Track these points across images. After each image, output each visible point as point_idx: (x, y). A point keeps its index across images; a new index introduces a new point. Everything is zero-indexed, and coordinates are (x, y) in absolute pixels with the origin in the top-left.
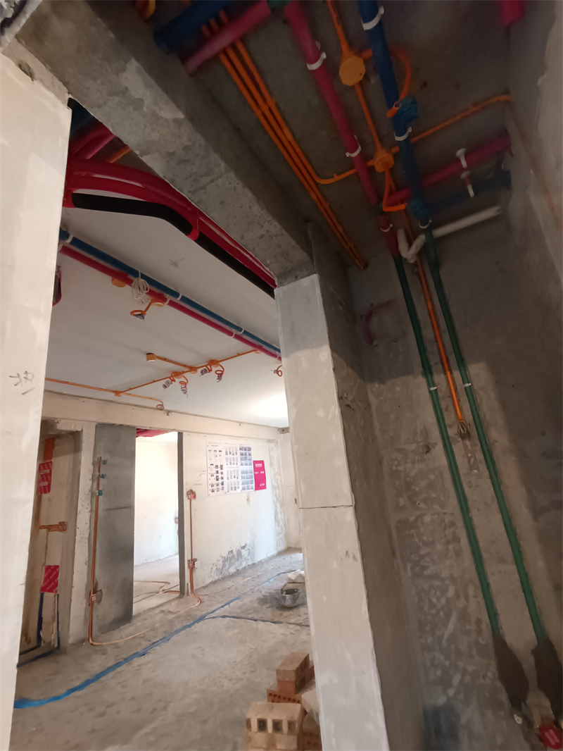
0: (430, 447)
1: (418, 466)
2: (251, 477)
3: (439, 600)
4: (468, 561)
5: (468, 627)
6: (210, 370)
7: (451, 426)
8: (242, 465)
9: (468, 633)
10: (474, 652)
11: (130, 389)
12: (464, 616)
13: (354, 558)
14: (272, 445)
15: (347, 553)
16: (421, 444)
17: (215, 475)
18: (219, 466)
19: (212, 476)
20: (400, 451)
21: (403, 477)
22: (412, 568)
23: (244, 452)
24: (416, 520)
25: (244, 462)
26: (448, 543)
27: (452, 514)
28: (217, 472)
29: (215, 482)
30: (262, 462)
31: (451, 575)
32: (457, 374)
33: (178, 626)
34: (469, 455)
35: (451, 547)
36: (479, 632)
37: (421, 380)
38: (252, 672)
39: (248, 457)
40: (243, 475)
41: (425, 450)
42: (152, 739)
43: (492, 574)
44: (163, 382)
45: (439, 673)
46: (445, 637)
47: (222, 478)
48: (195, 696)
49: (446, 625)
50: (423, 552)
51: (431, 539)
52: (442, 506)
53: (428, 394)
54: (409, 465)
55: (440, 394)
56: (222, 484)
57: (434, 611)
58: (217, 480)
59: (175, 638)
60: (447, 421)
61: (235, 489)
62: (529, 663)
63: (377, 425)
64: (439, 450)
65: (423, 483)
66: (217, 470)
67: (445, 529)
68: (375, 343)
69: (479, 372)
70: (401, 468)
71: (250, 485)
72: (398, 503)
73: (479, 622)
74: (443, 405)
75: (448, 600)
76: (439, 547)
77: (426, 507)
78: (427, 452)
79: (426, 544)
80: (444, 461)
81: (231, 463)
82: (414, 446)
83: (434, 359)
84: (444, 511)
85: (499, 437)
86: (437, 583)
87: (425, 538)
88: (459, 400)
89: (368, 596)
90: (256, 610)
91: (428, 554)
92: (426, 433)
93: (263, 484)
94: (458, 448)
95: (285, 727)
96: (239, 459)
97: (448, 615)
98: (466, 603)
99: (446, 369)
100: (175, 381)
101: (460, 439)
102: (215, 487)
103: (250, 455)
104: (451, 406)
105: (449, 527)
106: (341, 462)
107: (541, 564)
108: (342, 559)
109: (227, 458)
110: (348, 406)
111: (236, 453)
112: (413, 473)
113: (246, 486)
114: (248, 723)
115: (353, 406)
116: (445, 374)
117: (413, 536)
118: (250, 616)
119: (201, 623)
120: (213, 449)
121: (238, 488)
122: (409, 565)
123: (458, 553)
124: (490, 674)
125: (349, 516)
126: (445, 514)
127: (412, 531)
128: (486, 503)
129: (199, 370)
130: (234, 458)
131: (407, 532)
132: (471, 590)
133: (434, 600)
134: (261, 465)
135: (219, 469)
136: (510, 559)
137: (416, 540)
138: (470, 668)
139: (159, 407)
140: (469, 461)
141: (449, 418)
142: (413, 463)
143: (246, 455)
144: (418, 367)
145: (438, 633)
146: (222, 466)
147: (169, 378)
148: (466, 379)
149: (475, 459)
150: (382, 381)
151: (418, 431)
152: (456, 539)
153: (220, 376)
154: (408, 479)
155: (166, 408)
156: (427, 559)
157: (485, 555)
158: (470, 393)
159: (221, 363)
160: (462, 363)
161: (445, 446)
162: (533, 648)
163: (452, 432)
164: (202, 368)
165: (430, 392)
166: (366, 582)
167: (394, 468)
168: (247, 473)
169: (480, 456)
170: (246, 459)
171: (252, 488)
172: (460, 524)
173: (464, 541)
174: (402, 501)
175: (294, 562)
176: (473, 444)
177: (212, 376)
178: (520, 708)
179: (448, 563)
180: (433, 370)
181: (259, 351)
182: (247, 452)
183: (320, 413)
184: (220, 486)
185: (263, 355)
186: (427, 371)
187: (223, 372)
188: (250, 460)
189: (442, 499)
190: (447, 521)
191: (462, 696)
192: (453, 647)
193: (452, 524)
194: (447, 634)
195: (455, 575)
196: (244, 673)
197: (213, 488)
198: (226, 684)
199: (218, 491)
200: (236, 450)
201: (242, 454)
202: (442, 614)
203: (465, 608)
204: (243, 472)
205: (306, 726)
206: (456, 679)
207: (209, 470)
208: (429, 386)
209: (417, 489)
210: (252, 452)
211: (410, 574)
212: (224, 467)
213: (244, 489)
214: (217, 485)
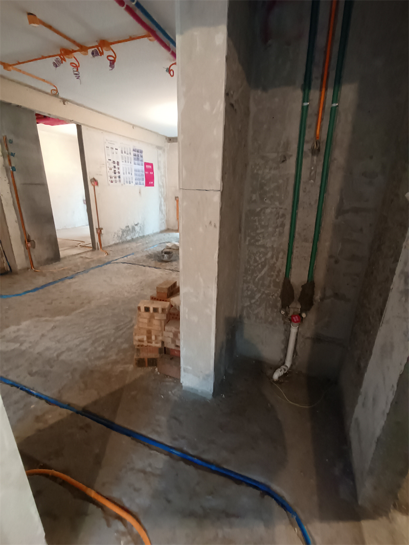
0: (287, 157)
1: (273, 172)
2: (142, 175)
3: (260, 258)
4: (286, 239)
5: (272, 273)
6: (102, 54)
7: (308, 142)
8: (135, 164)
9: (272, 276)
10: (272, 285)
11: (19, 63)
12: (272, 268)
13: (215, 226)
14: (160, 152)
15: (210, 223)
16: (280, 155)
17: (113, 169)
18: (116, 162)
19: (111, 169)
20: (263, 157)
21: (260, 179)
22: (249, 241)
23: (136, 153)
24: (261, 210)
25: (136, 162)
26: (277, 227)
27: (286, 209)
28: (115, 167)
29: (113, 175)
30: (152, 165)
31: (272, 246)
32: (330, 92)
33: (93, 265)
34: (312, 168)
35: (277, 230)
36: (277, 276)
37: (299, 93)
38: (142, 290)
39: (140, 158)
40: (136, 173)
41: (283, 159)
42: (83, 314)
43: (297, 247)
44: (53, 59)
45: (249, 293)
46: (258, 277)
47: (119, 173)
48: (107, 298)
49: (260, 272)
50: (258, 231)
51: (267, 224)
52: (280, 203)
53: (300, 109)
54: (267, 171)
55: (310, 111)
56: (119, 177)
57: (256, 264)
58: (115, 173)
59: (92, 271)
60: (307, 138)
61: (130, 183)
62: (298, 291)
63: (251, 133)
64: (292, 161)
65: (272, 186)
66: (115, 165)
67: (278, 218)
68: (270, 42)
69: (349, 92)
70: (260, 172)
71: (142, 182)
72: (251, 198)
73: (279, 271)
74: (308, 122)
75: (266, 259)
76: (270, 229)
77: (269, 202)
78: (283, 161)
79: (263, 227)
80: (293, 171)
81: (125, 161)
82: (274, 155)
83: (316, 73)
84: (281, 207)
85: (339, 156)
86: (262, 250)
87: (263, 223)
88: (322, 119)
89: (219, 249)
90: (144, 261)
91: (262, 233)
92: (287, 145)
93: (152, 183)
94: (306, 162)
95: (160, 311)
96: (133, 159)
97: (263, 267)
98: (275, 261)
99: (323, 86)
100: (65, 61)
101: (310, 154)
102: (113, 179)
103: (142, 157)
104: (314, 124)
105: (281, 218)
106: (217, 156)
107: (327, 244)
108: (206, 226)
109: (122, 157)
110: (232, 105)
111: (130, 153)
112: (268, 177)
113: (138, 182)
114: (139, 308)
115: (236, 107)
116: (321, 91)
117: (255, 221)
118: (141, 264)
119: (109, 265)
120: (110, 146)
121: (132, 182)
122: (248, 238)
123: (281, 234)
124: (276, 295)
125: (217, 198)
126: (281, 208)
127: (256, 218)
128: (310, 204)
129: (90, 51)
130: (128, 157)
131: (252, 218)
132: (280, 256)
133: (258, 258)
134: (150, 167)
135: (116, 165)
136: (311, 240)
137: (257, 224)
138: (266, 292)
139: (54, 92)
140: (310, 173)
141: (309, 134)
142: (270, 169)
143: (138, 156)
144: (300, 79)
145: (255, 275)
146: (118, 163)
147: (60, 56)
148: (335, 99)
149: (316, 172)
150: (265, 89)
151: (282, 142)
152: (283, 225)
153: (112, 63)
154: (263, 181)
155: (61, 95)
156: (261, 236)
157: (296, 235)
158: (334, 112)
159: (112, 46)
160: (338, 82)
161: (297, 159)
162: (303, 284)
163: (307, 147)
164: (93, 49)
165: (303, 107)
166: (219, 242)
167: (255, 171)
168: (139, 171)
169: (320, 170)
170: (138, 159)
171: (143, 184)
172: (288, 217)
173: (287, 227)
174: (254, 197)
175: (171, 238)
176: (318, 160)
177: (103, 61)
178: (285, 308)
179: (273, 239)
180: (313, 83)
181: (152, 38)
182: (139, 154)
183: (207, 107)
184: (118, 179)
185: (156, 43)
186: (307, 86)
187: (115, 58)
188: (142, 161)
189: (283, 198)
190: (281, 213)
191: (258, 303)
192: (261, 282)
193: (283, 215)
194: (260, 276)
195: (275, 246)
196: (137, 290)
197: (112, 179)
198: (126, 294)
199: (116, 182)
200: (130, 150)
201: (135, 155)
202: (260, 266)
203: (275, 264)
204: (136, 171)
205: (172, 311)
206: (258, 296)
207: (108, 164)
208: (304, 101)
209: (268, 189)
210: (143, 154)
211: (247, 243)
212: (121, 163)
213: (136, 184)
214: (115, 178)
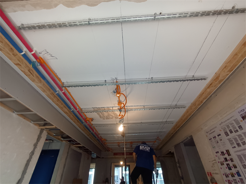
19: (222, 164)
28: (226, 159)
29: (228, 171)
47: (235, 167)
56: (238, 174)
58: (230, 169)
66: (225, 156)
81: (239, 145)
102: (231, 178)
109: (230, 140)
120: (211, 136)
130: (240, 136)
146: (228, 151)
184: (237, 178)
197: (228, 179)
207: (217, 158)
214: (233, 176)
